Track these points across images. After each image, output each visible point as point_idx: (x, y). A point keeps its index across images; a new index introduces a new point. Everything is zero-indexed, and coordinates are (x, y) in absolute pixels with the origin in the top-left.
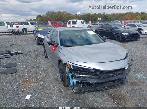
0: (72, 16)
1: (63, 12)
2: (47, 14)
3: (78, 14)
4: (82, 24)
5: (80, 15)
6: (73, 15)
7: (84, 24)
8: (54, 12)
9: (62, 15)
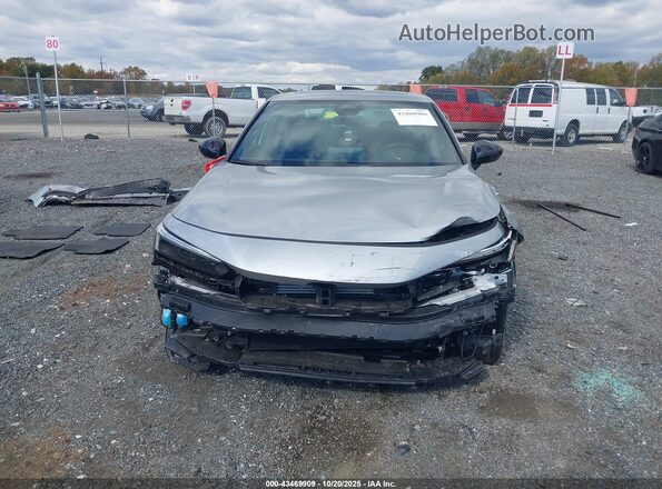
0: (594, 71)
1: (549, 49)
2: (472, 62)
3: (563, 51)
4: (590, 101)
5: (571, 57)
6: (600, 66)
7: (602, 102)
8: (502, 51)
9: (544, 65)
